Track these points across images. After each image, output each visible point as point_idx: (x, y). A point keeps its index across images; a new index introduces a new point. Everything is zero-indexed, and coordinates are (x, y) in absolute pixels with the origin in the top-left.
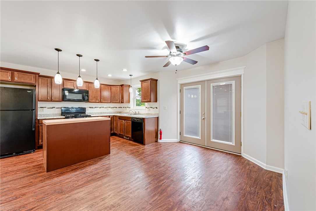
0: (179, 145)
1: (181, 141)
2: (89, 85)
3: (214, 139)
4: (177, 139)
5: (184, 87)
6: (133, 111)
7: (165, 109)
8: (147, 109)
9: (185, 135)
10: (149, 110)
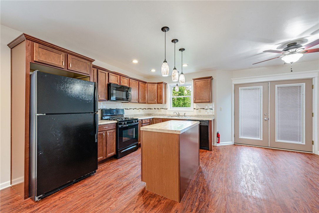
0: (234, 148)
1: (235, 144)
2: (130, 81)
3: (279, 139)
4: (232, 141)
5: (240, 88)
6: (177, 112)
7: (221, 110)
8: (195, 110)
9: (241, 137)
10: (200, 112)
